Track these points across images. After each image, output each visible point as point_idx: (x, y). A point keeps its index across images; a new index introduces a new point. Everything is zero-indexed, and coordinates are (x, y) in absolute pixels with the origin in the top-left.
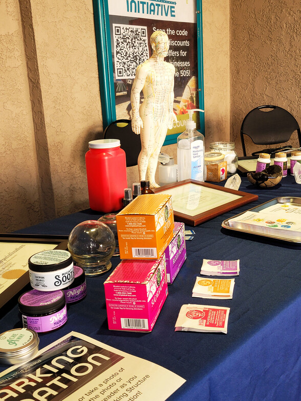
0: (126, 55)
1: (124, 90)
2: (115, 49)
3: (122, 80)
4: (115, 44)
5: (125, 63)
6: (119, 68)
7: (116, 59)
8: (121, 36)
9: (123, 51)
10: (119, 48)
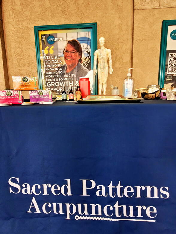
0: (174, 65)
1: (171, 79)
2: (169, 63)
3: (171, 75)
4: (169, 61)
5: (173, 68)
6: (169, 70)
7: (168, 67)
8: (173, 58)
9: (173, 63)
10: (171, 62)
